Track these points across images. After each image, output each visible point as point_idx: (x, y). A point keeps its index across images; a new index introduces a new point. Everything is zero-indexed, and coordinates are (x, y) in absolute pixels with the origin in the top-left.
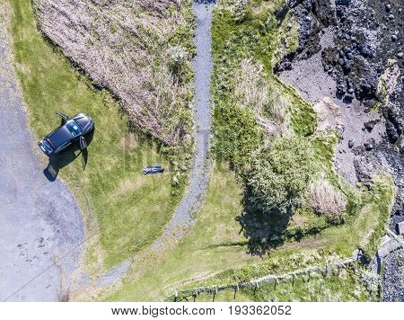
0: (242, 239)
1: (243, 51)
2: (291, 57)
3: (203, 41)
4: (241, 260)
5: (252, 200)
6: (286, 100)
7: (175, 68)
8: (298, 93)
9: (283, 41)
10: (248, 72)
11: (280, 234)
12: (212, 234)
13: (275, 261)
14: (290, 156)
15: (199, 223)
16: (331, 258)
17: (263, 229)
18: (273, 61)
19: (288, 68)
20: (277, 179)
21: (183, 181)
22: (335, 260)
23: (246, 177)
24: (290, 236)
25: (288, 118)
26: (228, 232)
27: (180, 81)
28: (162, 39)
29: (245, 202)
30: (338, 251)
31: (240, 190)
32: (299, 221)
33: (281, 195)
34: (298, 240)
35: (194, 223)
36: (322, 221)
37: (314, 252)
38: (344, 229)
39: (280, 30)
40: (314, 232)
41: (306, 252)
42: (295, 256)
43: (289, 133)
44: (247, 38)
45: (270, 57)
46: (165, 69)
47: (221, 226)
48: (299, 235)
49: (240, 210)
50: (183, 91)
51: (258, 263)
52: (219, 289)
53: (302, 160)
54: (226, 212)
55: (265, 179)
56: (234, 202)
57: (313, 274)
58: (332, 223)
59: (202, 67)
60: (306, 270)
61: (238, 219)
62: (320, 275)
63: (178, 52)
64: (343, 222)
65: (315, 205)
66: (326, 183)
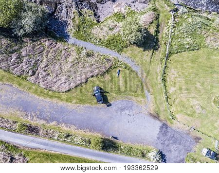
0: (151, 52)
1: (89, 31)
2: (95, 15)
3: (81, 43)
4: (159, 54)
5: (139, 44)
6: (109, 21)
7: (88, 55)
8: (109, 16)
9: (89, 16)
10: (96, 31)
11: (154, 38)
12: (146, 61)
13: (163, 42)
14: (128, 27)
15: (141, 64)
16: (170, 23)
17: (150, 43)
18: (95, 22)
19: (99, 17)
20: (133, 34)
21: (125, 65)
22: (171, 21)
23: (130, 44)
24: (157, 35)
25: (116, 23)
26: (147, 55)
27: (92, 55)
28: (77, 57)
29: (139, 46)
30: (168, 19)
31: (135, 47)
32: (152, 30)
33: (139, 34)
34: (159, 32)
35: (140, 66)
36: (155, 22)
37: (165, 28)
38: (161, 15)
39: (85, 16)
40: (158, 26)
41: (165, 31)
42: (164, 35)
43: (121, 24)
44: (85, 28)
45: (94, 22)
46: (87, 59)
47: (145, 57)
48: (157, 32)
49: (141, 49)
50: (96, 55)
51: (162, 49)
52: (166, 64)
53: (131, 24)
54: (140, 54)
55: (132, 38)
56: (138, 50)
57: (173, 31)
58: (157, 19)
59: (90, 46)
60: (170, 33)
61: (144, 51)
62: (174, 29)
63: (84, 52)
64: (159, 15)
65: (148, 23)
66: (142, 16)
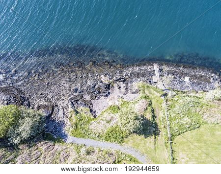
0: (153, 137)
1: (86, 127)
2: (91, 111)
3: (80, 141)
4: (162, 138)
5: (138, 132)
6: (106, 115)
7: (88, 153)
8: (104, 110)
9: (85, 113)
10: (95, 127)
11: (153, 123)
12: (150, 148)
13: (163, 126)
14: (125, 117)
15: (146, 153)
16: (163, 107)
17: (150, 129)
18: (92, 117)
19: (95, 112)
20: (131, 123)
21: (130, 156)
22: (164, 105)
23: (130, 133)
24: (154, 120)
25: (112, 115)
26: (150, 142)
27: (93, 152)
28: (77, 156)
29: (139, 134)
30: (161, 104)
31: (135, 135)
32: (149, 116)
33: (137, 122)
34: (156, 117)
35: (146, 155)
36: (149, 109)
37: (160, 112)
38: (153, 101)
39: (81, 113)
40: (153, 111)
41: (161, 115)
42: (162, 119)
43: (117, 115)
44: (83, 125)
45: (90, 118)
46: (88, 156)
47: (148, 145)
48: (154, 117)
49: (142, 137)
50: (97, 151)
51: (163, 133)
52: (171, 148)
53: (126, 113)
54: (143, 142)
55: (131, 127)
56: (140, 138)
57: (168, 113)
58: (150, 105)
59: (89, 143)
60: (167, 116)
61: (146, 138)
62: (169, 111)
63: (83, 150)
64: (151, 101)
65: (143, 110)
66: (136, 105)
